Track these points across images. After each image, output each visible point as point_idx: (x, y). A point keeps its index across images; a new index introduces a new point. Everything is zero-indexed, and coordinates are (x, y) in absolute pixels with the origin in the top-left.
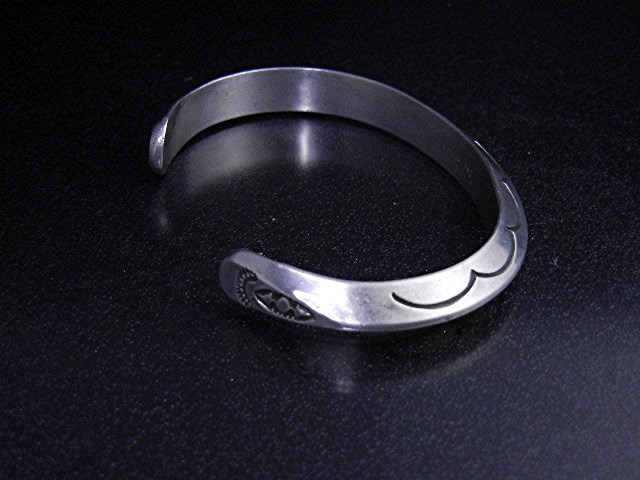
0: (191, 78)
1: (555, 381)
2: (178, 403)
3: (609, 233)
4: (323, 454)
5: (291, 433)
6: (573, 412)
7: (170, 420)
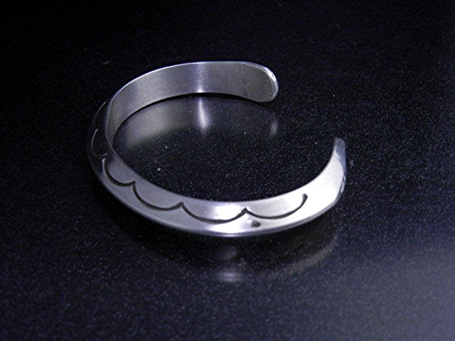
0: (108, 62)
1: (355, 234)
2: (109, 264)
3: (389, 142)
4: (205, 289)
5: (184, 278)
6: (368, 253)
7: (105, 275)
